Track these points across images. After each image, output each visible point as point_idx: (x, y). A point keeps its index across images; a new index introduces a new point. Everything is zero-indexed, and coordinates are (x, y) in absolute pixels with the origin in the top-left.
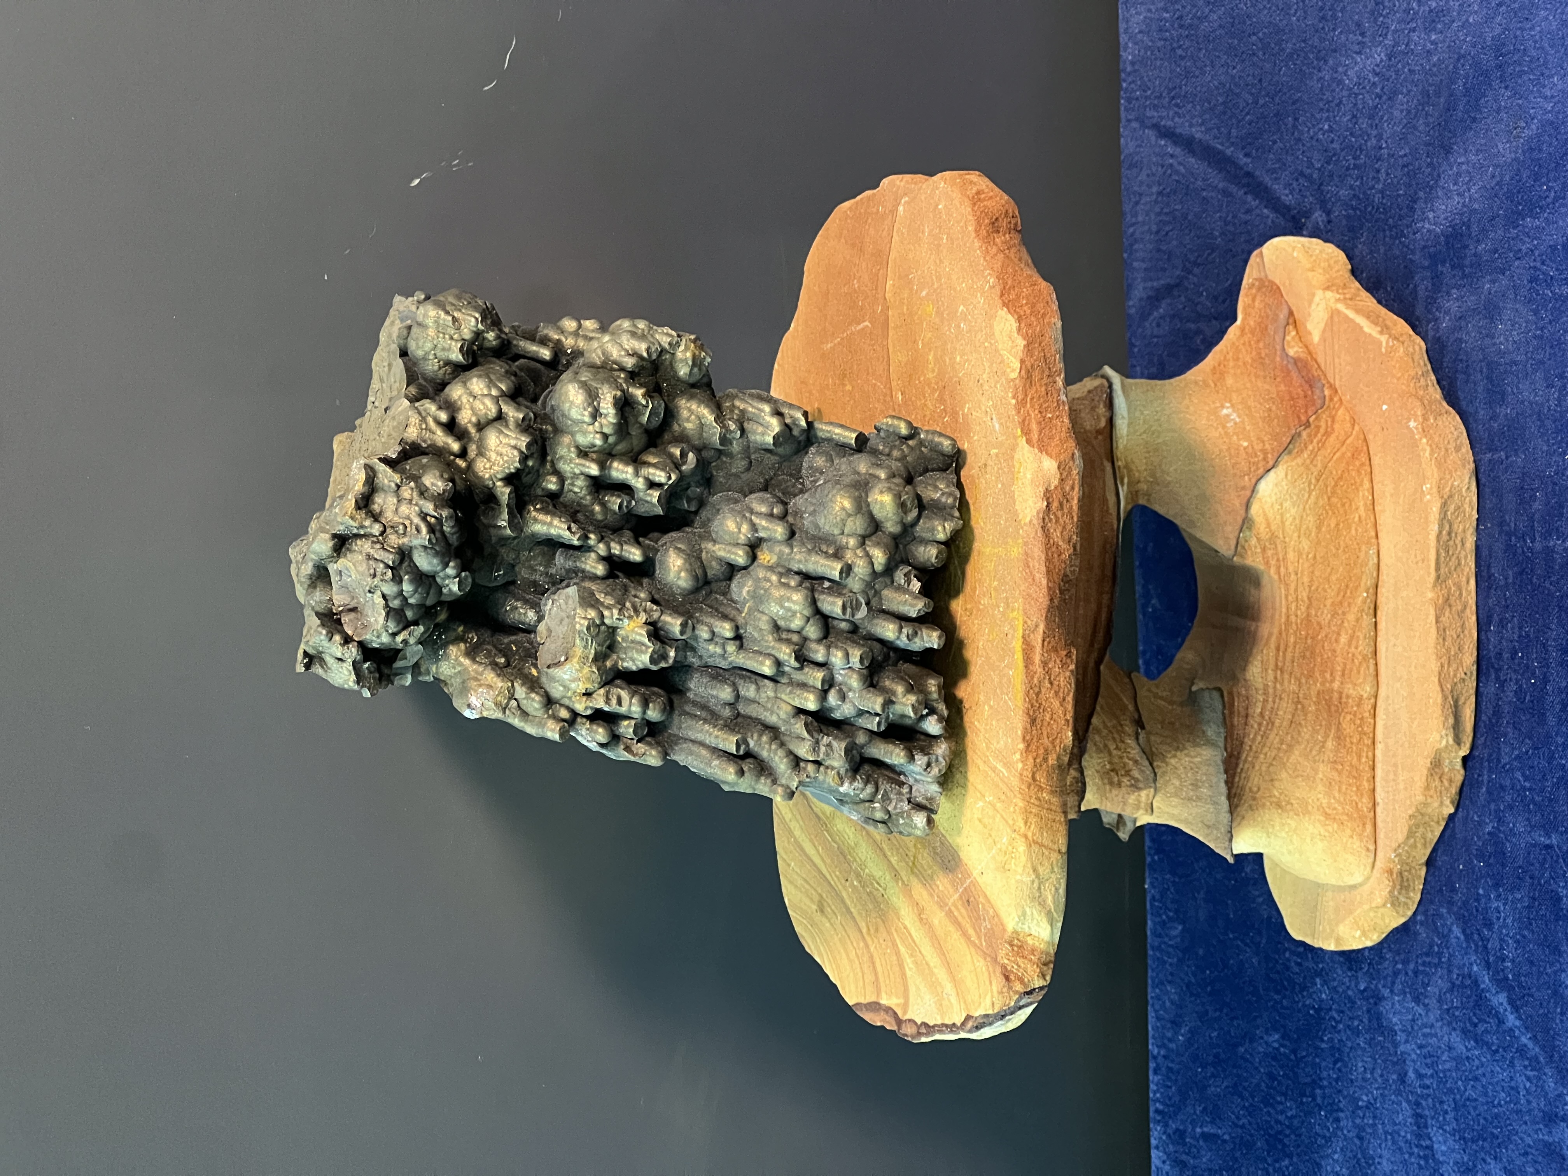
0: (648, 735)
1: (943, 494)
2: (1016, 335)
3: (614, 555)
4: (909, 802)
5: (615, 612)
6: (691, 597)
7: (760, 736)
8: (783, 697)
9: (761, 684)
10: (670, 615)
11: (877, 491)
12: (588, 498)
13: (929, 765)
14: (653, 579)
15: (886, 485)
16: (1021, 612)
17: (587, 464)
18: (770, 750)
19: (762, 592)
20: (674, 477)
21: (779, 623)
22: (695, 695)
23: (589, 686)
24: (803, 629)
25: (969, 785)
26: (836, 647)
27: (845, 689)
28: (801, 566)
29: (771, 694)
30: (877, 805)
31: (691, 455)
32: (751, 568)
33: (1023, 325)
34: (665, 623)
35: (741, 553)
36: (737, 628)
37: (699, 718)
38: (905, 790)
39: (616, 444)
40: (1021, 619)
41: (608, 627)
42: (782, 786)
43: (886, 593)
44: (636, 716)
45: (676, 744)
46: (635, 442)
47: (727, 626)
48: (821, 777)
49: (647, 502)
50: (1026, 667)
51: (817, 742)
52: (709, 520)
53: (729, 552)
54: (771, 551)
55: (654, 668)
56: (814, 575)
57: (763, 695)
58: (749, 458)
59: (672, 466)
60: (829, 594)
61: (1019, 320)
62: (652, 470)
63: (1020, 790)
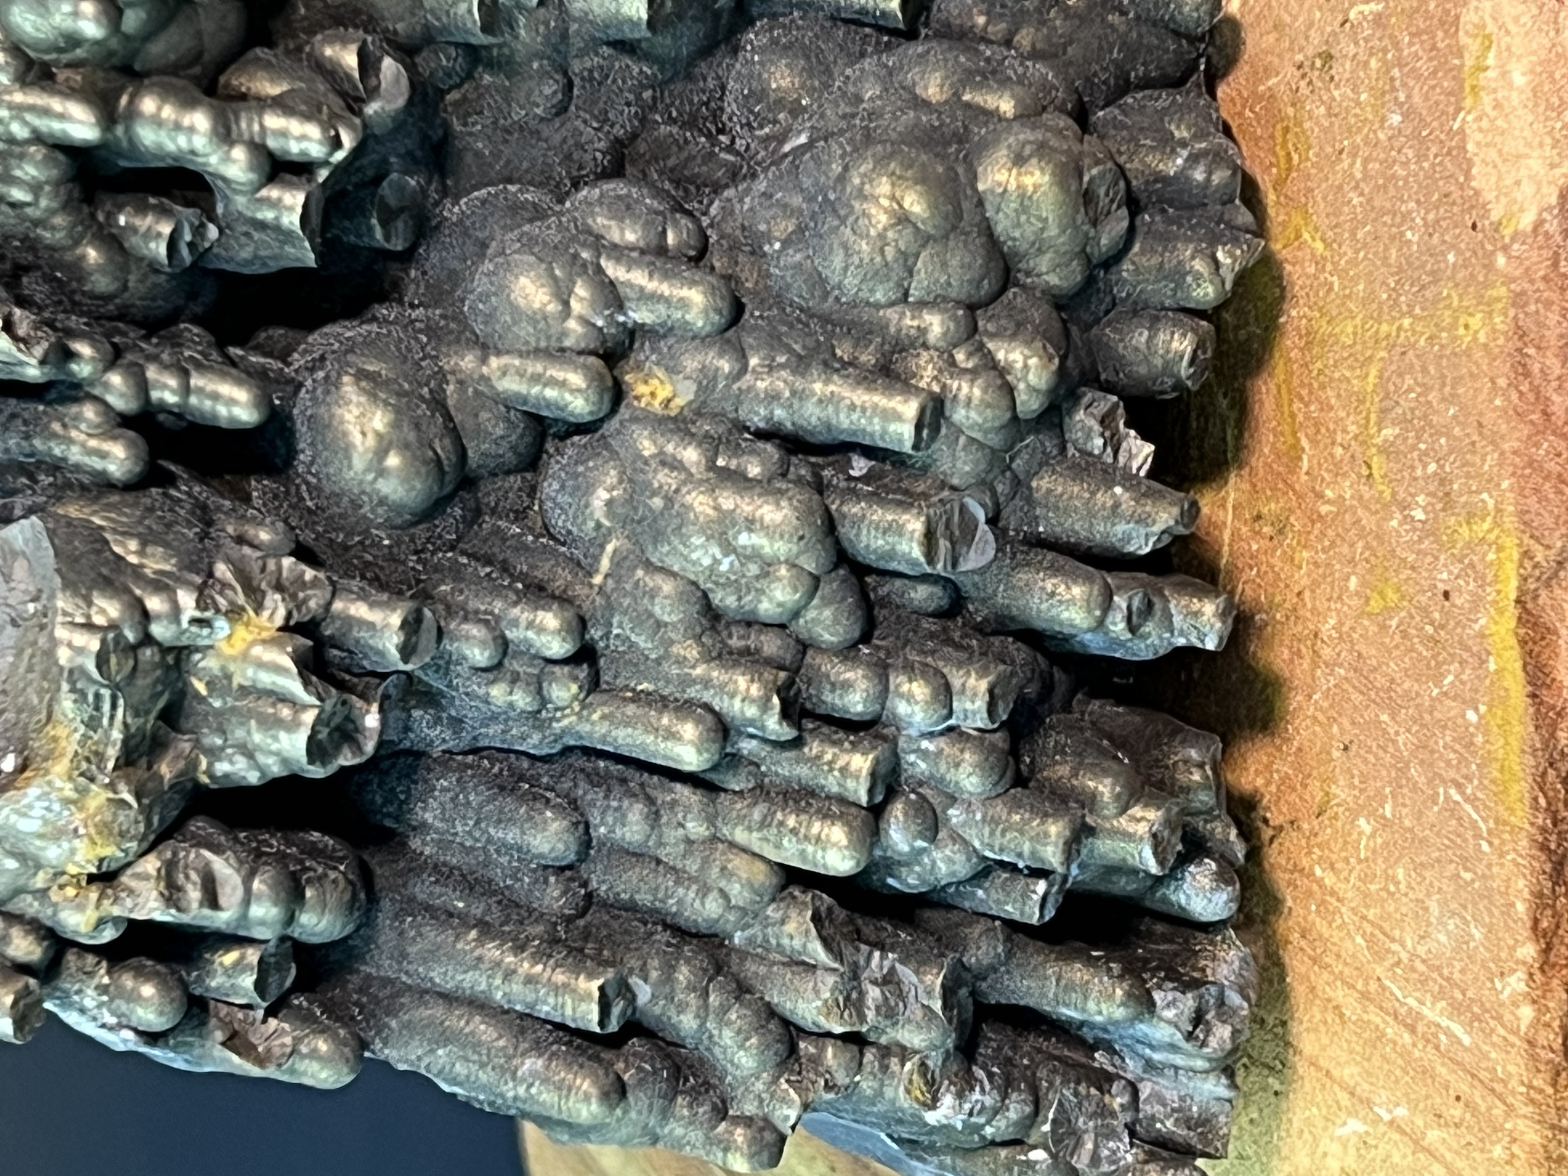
0: (298, 987)
1: (1193, 159)
3: (163, 407)
4: (1132, 1134)
5: (187, 599)
6: (421, 532)
7: (669, 969)
8: (740, 835)
9: (662, 797)
10: (363, 596)
11: (1002, 154)
12: (59, 220)
13: (1198, 1018)
14: (288, 481)
15: (1027, 135)
16: (1510, 522)
17: (56, 104)
18: (703, 1014)
19: (657, 503)
20: (348, 140)
21: (717, 598)
22: (443, 844)
23: (110, 851)
24: (796, 614)
25: (1302, 1067)
26: (909, 669)
27: (935, 800)
28: (779, 413)
29: (696, 828)
30: (1038, 1155)
31: (389, 66)
32: (614, 424)
34: (350, 621)
35: (576, 379)
36: (583, 623)
37: (465, 921)
38: (1118, 1100)
39: (148, 35)
40: (1510, 542)
41: (165, 650)
42: (747, 1121)
43: (1043, 483)
44: (259, 933)
45: (391, 1012)
46: (207, 25)
47: (550, 619)
48: (867, 1085)
49: (262, 226)
50: (1533, 696)
51: (855, 974)
52: (455, 278)
53: (536, 379)
54: (672, 370)
55: (317, 772)
56: (824, 438)
57: (672, 835)
58: (565, 73)
59: (337, 103)
60: (875, 498)
62: (273, 121)
63: (1530, 1087)
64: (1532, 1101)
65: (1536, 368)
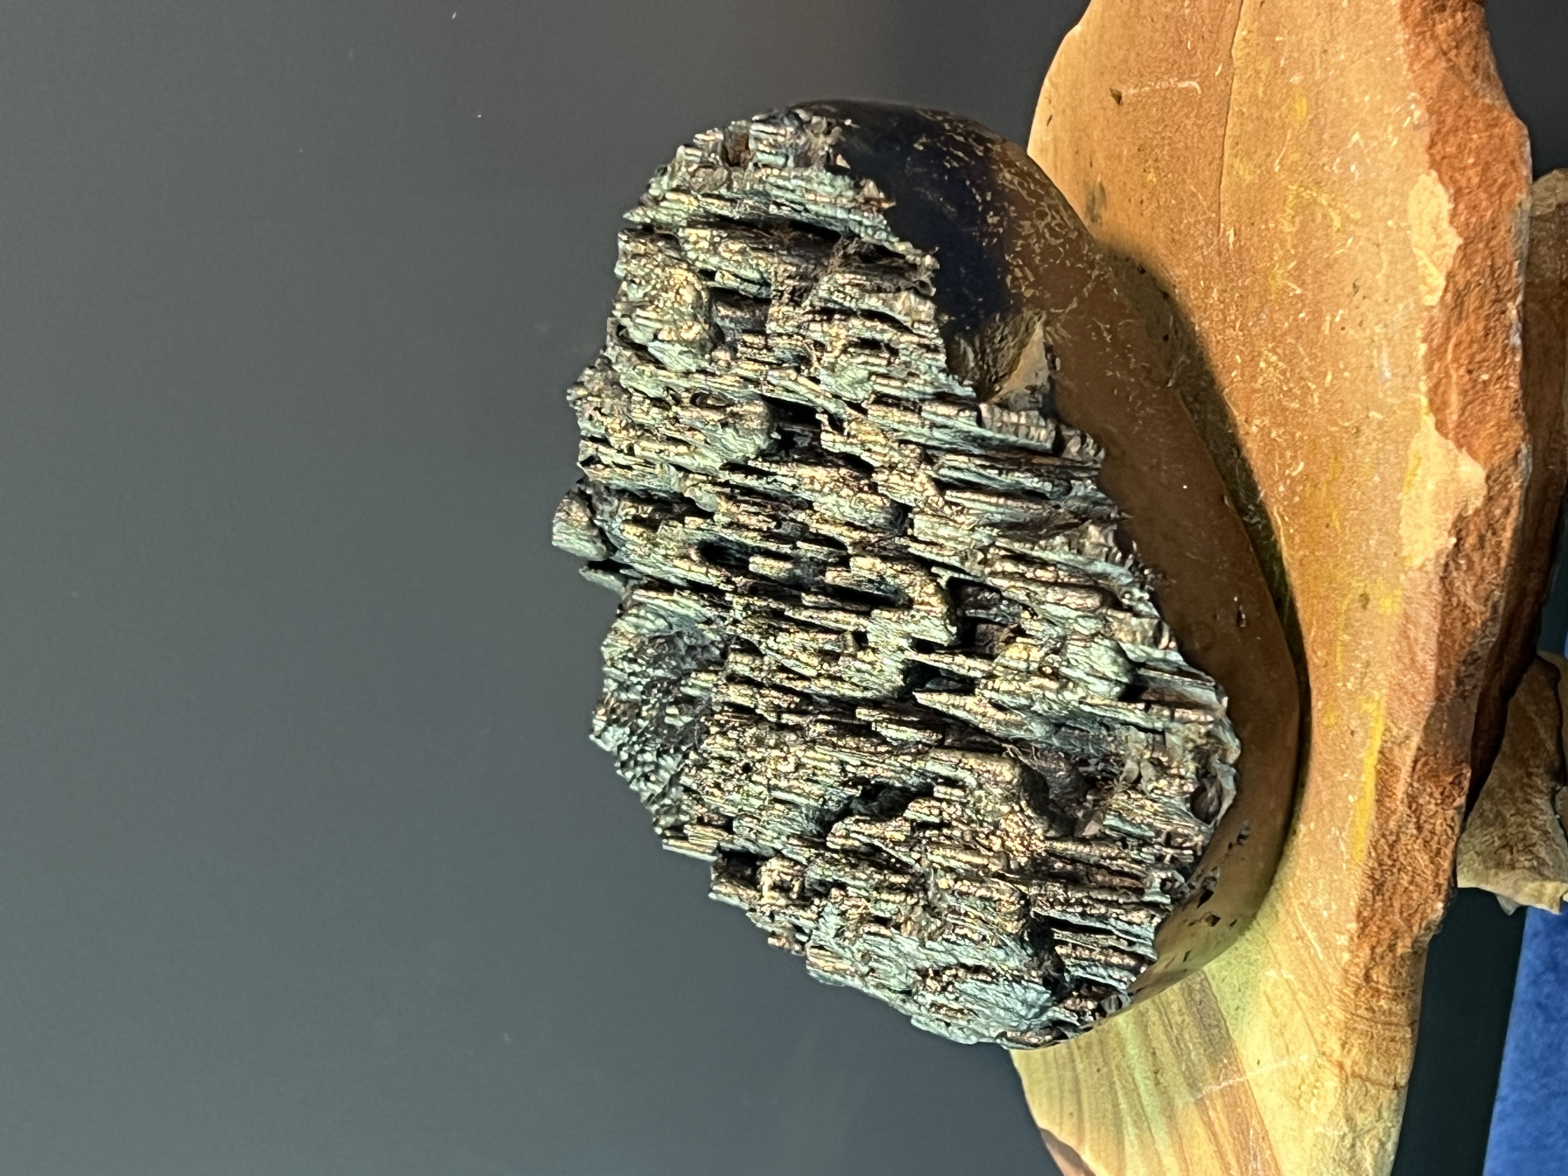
2: (1445, 224)
16: (1383, 712)
33: (1462, 206)
50: (1379, 801)
61: (1457, 196)
63: (1341, 992)
64: (1340, 1000)
65: (1412, 635)
